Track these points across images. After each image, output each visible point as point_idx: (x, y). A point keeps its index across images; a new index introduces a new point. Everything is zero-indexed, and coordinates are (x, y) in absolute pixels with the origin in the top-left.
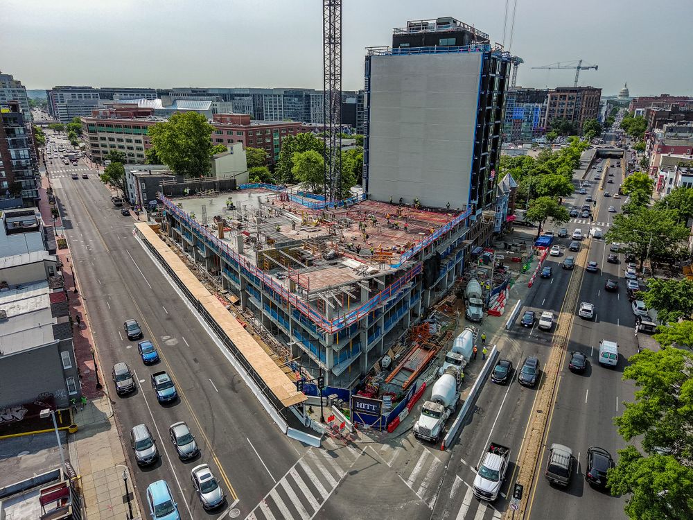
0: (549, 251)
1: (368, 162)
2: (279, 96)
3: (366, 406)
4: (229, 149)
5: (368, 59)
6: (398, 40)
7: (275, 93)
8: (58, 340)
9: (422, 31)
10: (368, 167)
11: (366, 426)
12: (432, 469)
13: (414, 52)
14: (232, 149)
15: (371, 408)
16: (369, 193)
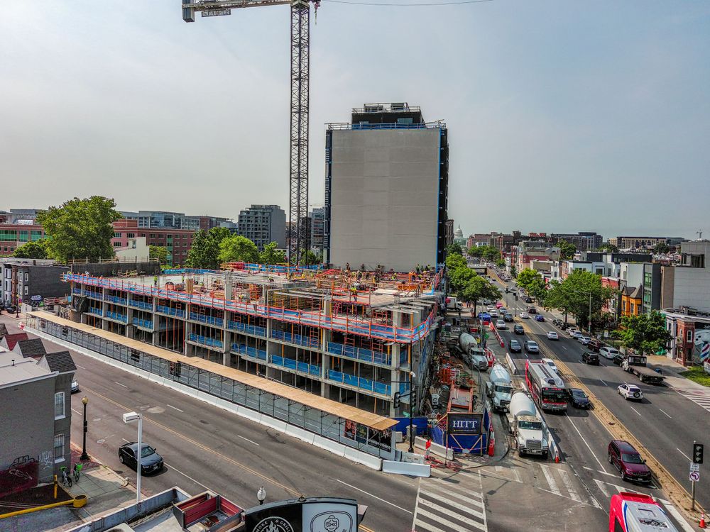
0: (494, 324)
1: (329, 231)
2: (146, 218)
3: (464, 424)
4: (131, 243)
5: (330, 133)
6: (357, 118)
7: (141, 216)
8: (57, 373)
9: (378, 112)
10: (329, 236)
11: (466, 451)
12: (565, 479)
13: (373, 127)
14: (134, 243)
15: (470, 425)
16: (331, 263)
